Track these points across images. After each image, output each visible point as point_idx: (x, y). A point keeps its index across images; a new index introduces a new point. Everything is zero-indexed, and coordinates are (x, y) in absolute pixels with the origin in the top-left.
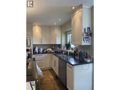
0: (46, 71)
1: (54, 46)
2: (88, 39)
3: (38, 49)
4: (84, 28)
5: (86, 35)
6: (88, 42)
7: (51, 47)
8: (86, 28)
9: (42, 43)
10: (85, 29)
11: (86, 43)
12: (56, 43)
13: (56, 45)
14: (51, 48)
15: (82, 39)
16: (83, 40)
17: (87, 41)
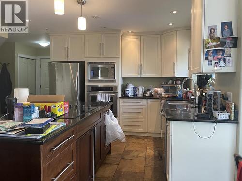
0: (146, 140)
1: (170, 82)
2: (223, 54)
3: (134, 88)
4: (208, 27)
5: (215, 44)
6: (222, 63)
7: (164, 84)
8: (216, 26)
9: (140, 73)
10: (212, 30)
11: (216, 68)
12: (174, 73)
13: (177, 79)
14: (162, 87)
15: (203, 56)
16: (207, 59)
17: (222, 61)
